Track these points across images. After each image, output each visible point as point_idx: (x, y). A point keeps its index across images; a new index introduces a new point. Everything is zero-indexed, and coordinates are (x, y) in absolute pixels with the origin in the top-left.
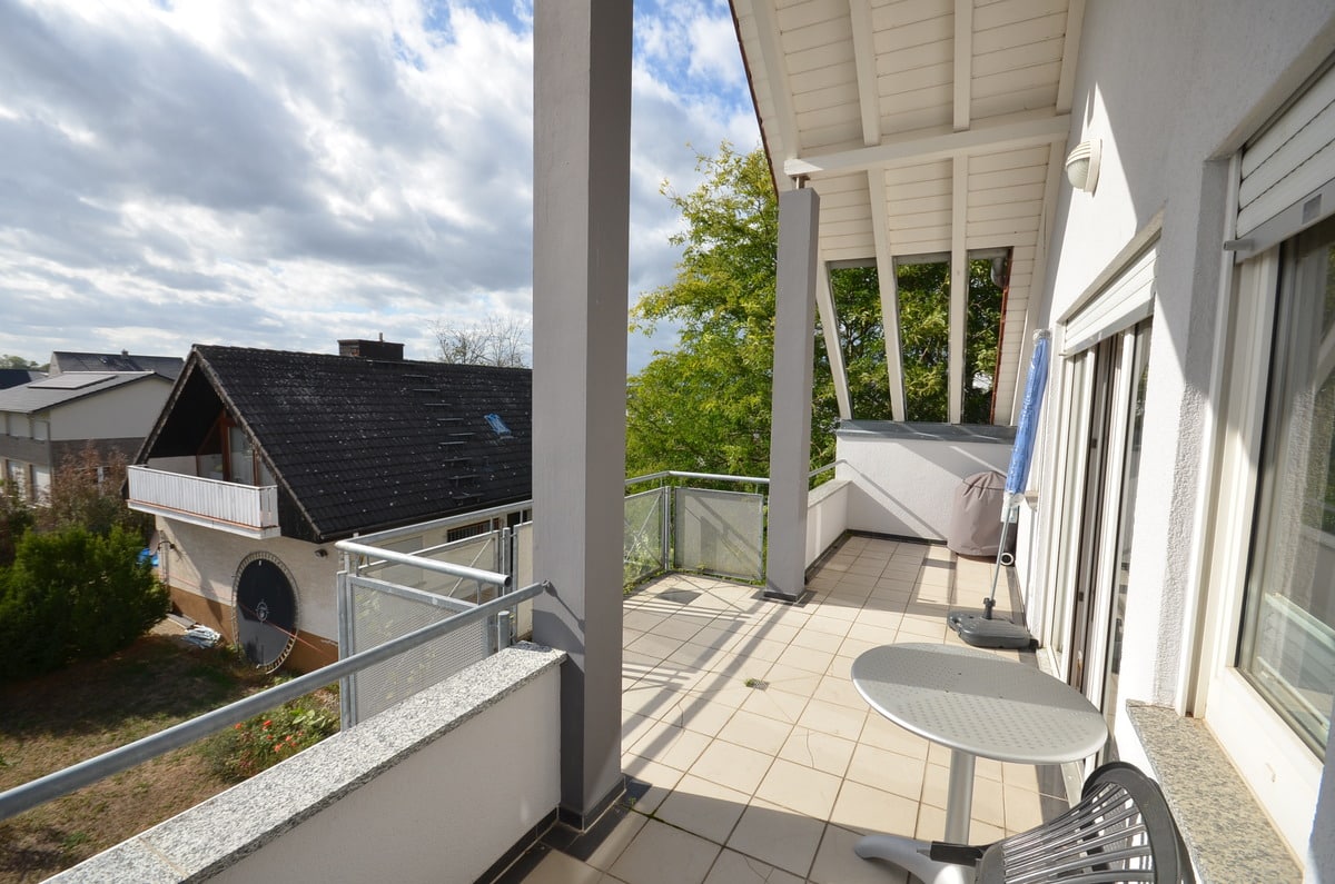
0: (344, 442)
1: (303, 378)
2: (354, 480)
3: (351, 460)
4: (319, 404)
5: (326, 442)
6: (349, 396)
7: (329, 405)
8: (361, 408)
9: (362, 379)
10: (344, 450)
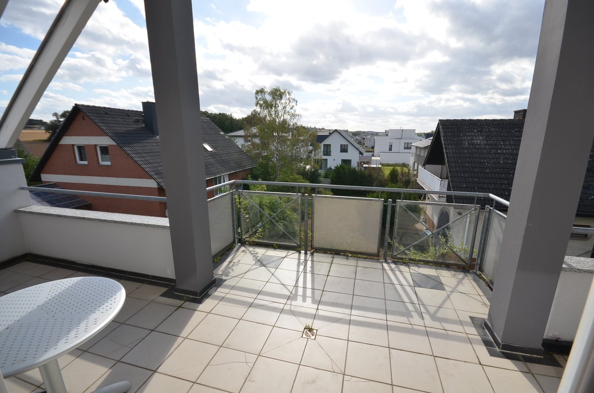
0: (488, 163)
1: (481, 131)
2: (484, 183)
3: (488, 173)
4: (484, 144)
5: (478, 163)
6: (503, 141)
7: (489, 145)
8: (509, 147)
9: (516, 131)
10: (486, 168)
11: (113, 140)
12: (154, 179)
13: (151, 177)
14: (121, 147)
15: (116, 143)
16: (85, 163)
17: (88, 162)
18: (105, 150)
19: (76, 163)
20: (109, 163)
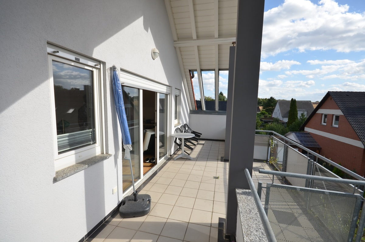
11: (343, 112)
12: (362, 141)
13: (360, 139)
14: (346, 117)
15: (344, 114)
16: (325, 124)
17: (327, 124)
18: (337, 118)
19: (321, 124)
20: (337, 126)
